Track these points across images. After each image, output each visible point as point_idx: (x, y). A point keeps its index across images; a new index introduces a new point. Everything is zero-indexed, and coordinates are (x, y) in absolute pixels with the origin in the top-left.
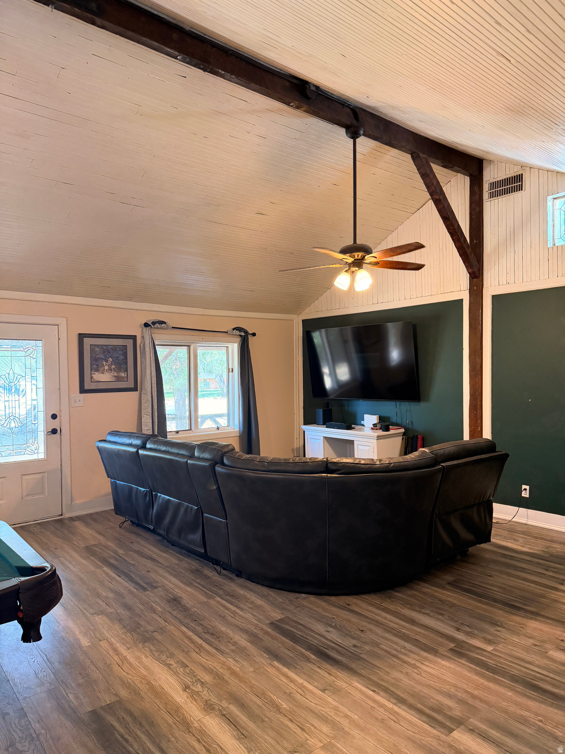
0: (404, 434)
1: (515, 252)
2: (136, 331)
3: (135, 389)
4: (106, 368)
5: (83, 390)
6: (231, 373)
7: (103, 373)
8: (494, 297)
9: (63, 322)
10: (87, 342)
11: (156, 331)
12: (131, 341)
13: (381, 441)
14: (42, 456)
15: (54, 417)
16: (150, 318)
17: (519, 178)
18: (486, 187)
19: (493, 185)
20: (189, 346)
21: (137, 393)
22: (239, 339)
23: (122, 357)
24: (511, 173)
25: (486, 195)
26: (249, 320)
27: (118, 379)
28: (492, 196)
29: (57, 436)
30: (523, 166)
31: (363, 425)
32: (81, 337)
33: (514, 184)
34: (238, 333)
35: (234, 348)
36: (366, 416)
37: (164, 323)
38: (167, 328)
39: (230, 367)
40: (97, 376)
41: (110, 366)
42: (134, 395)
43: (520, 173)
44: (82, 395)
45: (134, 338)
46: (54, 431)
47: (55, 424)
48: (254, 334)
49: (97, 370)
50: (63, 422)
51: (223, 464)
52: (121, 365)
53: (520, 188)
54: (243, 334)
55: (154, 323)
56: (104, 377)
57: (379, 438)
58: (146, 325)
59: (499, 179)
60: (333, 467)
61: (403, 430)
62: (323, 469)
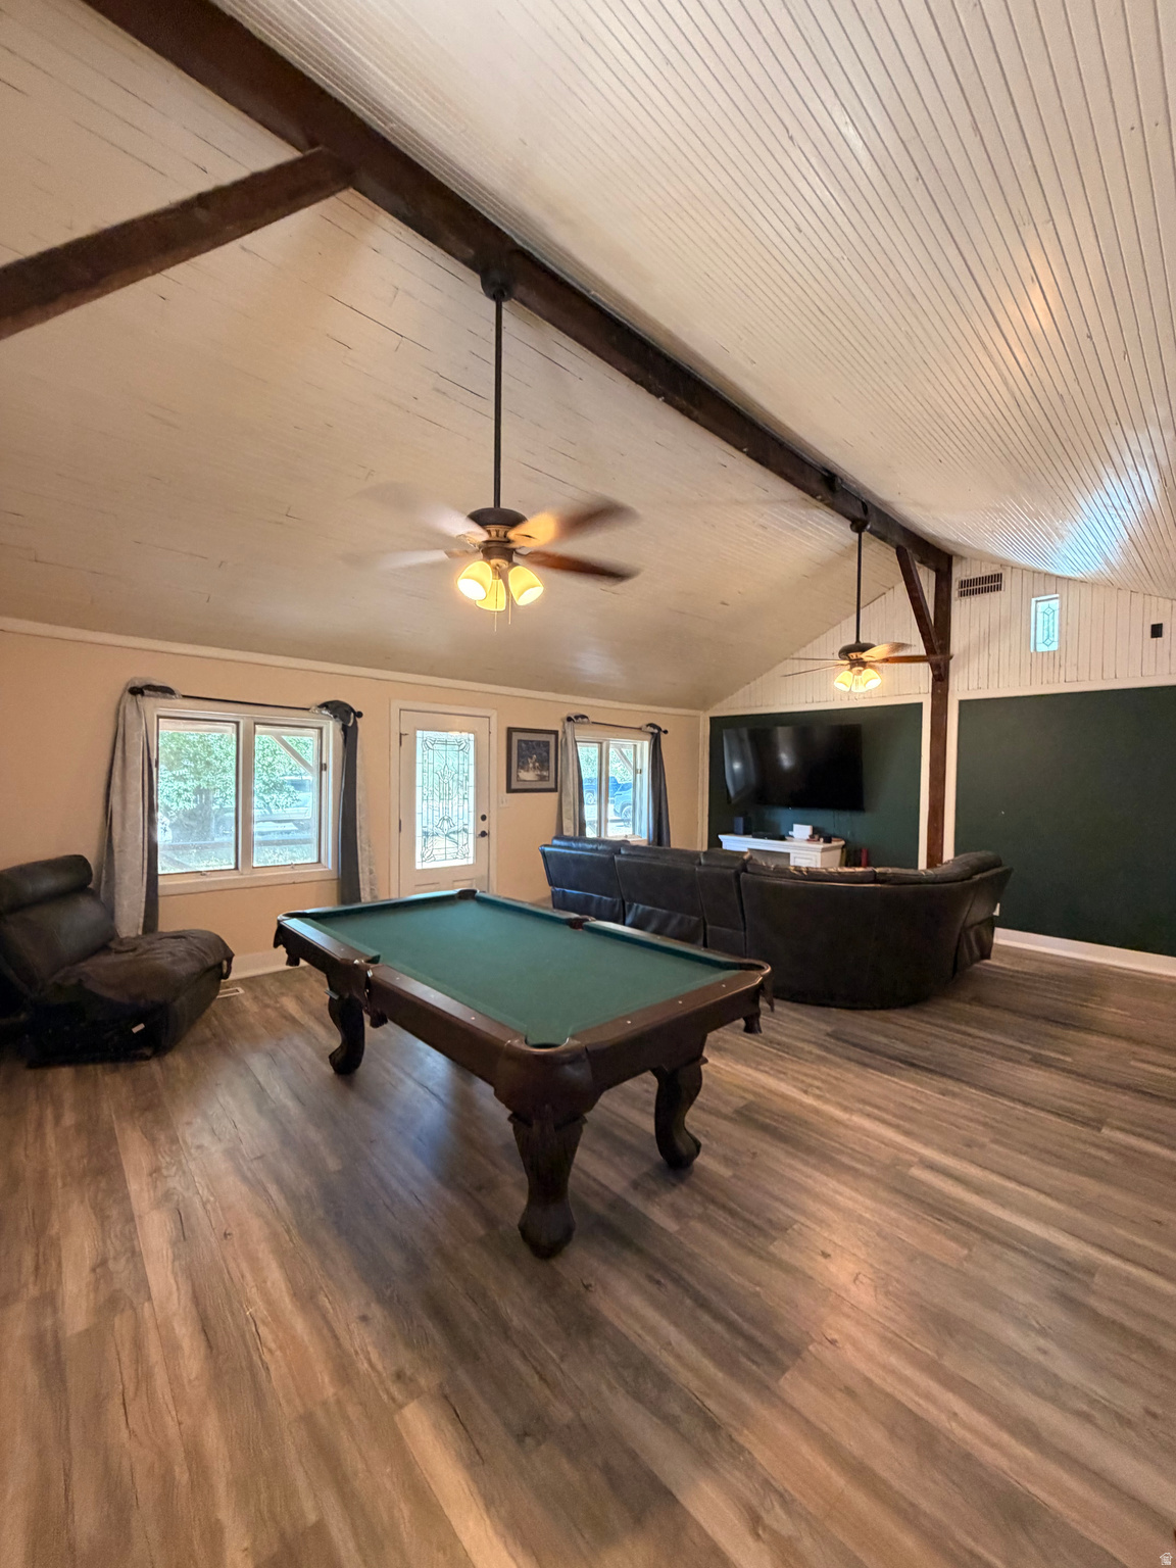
0: (844, 847)
1: (989, 655)
2: (558, 727)
3: (554, 790)
4: (531, 765)
5: (510, 790)
6: (638, 775)
7: (528, 771)
8: (961, 703)
9: (494, 715)
10: (516, 737)
11: (576, 725)
12: (553, 736)
13: (826, 854)
14: (471, 861)
15: (484, 818)
16: (574, 711)
17: (998, 577)
18: (955, 586)
19: (963, 584)
20: (601, 743)
21: (557, 794)
22: (649, 737)
23: (545, 754)
24: (987, 570)
25: (955, 593)
26: (663, 716)
27: (542, 778)
28: (962, 594)
29: (486, 837)
30: (1004, 564)
31: (792, 836)
32: (510, 731)
33: (990, 583)
34: (651, 730)
35: (645, 746)
36: (796, 826)
37: (586, 717)
38: (588, 723)
39: (638, 767)
40: (524, 775)
41: (534, 764)
42: (554, 796)
43: (999, 572)
44: (510, 795)
45: (556, 733)
46: (483, 834)
47: (484, 826)
48: (666, 732)
49: (522, 768)
50: (491, 826)
51: (746, 871)
52: (543, 763)
53: (999, 588)
54: (656, 731)
55: (576, 717)
56: (528, 776)
57: (824, 850)
58: (569, 719)
59: (972, 577)
60: (882, 878)
61: (843, 843)
62: (872, 879)
